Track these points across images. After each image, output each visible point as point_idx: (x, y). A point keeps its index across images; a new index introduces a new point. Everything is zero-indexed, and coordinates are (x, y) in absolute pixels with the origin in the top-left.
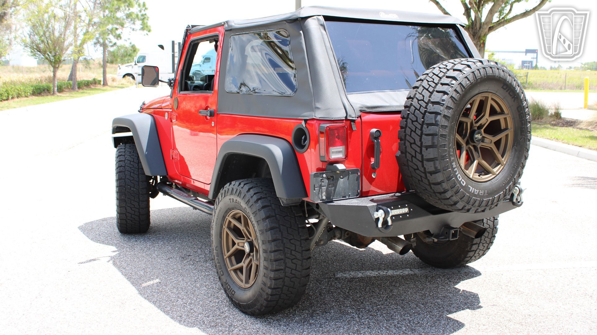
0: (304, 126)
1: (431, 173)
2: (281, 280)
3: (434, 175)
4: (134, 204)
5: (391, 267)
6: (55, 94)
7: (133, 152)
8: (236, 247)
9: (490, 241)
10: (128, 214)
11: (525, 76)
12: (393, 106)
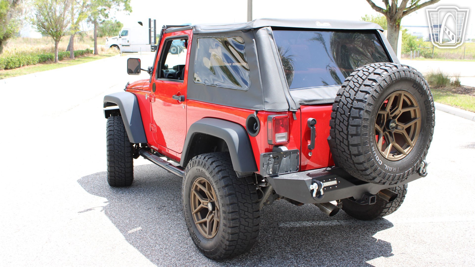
0: (256, 116)
1: (355, 155)
2: (237, 234)
3: (358, 157)
4: (121, 164)
5: (322, 219)
6: (57, 62)
7: (120, 123)
8: (201, 205)
9: (401, 200)
10: (116, 172)
11: (432, 48)
12: (326, 100)
